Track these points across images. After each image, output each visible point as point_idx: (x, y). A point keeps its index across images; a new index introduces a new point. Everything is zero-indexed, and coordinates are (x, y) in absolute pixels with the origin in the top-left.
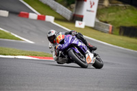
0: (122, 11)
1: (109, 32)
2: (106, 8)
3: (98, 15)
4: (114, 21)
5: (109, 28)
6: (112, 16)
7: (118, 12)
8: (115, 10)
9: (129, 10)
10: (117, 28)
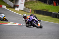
0: (35, 3)
1: (30, 12)
2: (29, 2)
3: (25, 5)
4: (32, 8)
5: (30, 11)
6: (31, 5)
7: (34, 4)
8: (32, 3)
9: (38, 3)
10: (33, 10)
